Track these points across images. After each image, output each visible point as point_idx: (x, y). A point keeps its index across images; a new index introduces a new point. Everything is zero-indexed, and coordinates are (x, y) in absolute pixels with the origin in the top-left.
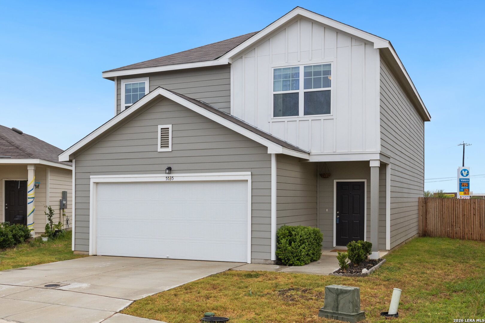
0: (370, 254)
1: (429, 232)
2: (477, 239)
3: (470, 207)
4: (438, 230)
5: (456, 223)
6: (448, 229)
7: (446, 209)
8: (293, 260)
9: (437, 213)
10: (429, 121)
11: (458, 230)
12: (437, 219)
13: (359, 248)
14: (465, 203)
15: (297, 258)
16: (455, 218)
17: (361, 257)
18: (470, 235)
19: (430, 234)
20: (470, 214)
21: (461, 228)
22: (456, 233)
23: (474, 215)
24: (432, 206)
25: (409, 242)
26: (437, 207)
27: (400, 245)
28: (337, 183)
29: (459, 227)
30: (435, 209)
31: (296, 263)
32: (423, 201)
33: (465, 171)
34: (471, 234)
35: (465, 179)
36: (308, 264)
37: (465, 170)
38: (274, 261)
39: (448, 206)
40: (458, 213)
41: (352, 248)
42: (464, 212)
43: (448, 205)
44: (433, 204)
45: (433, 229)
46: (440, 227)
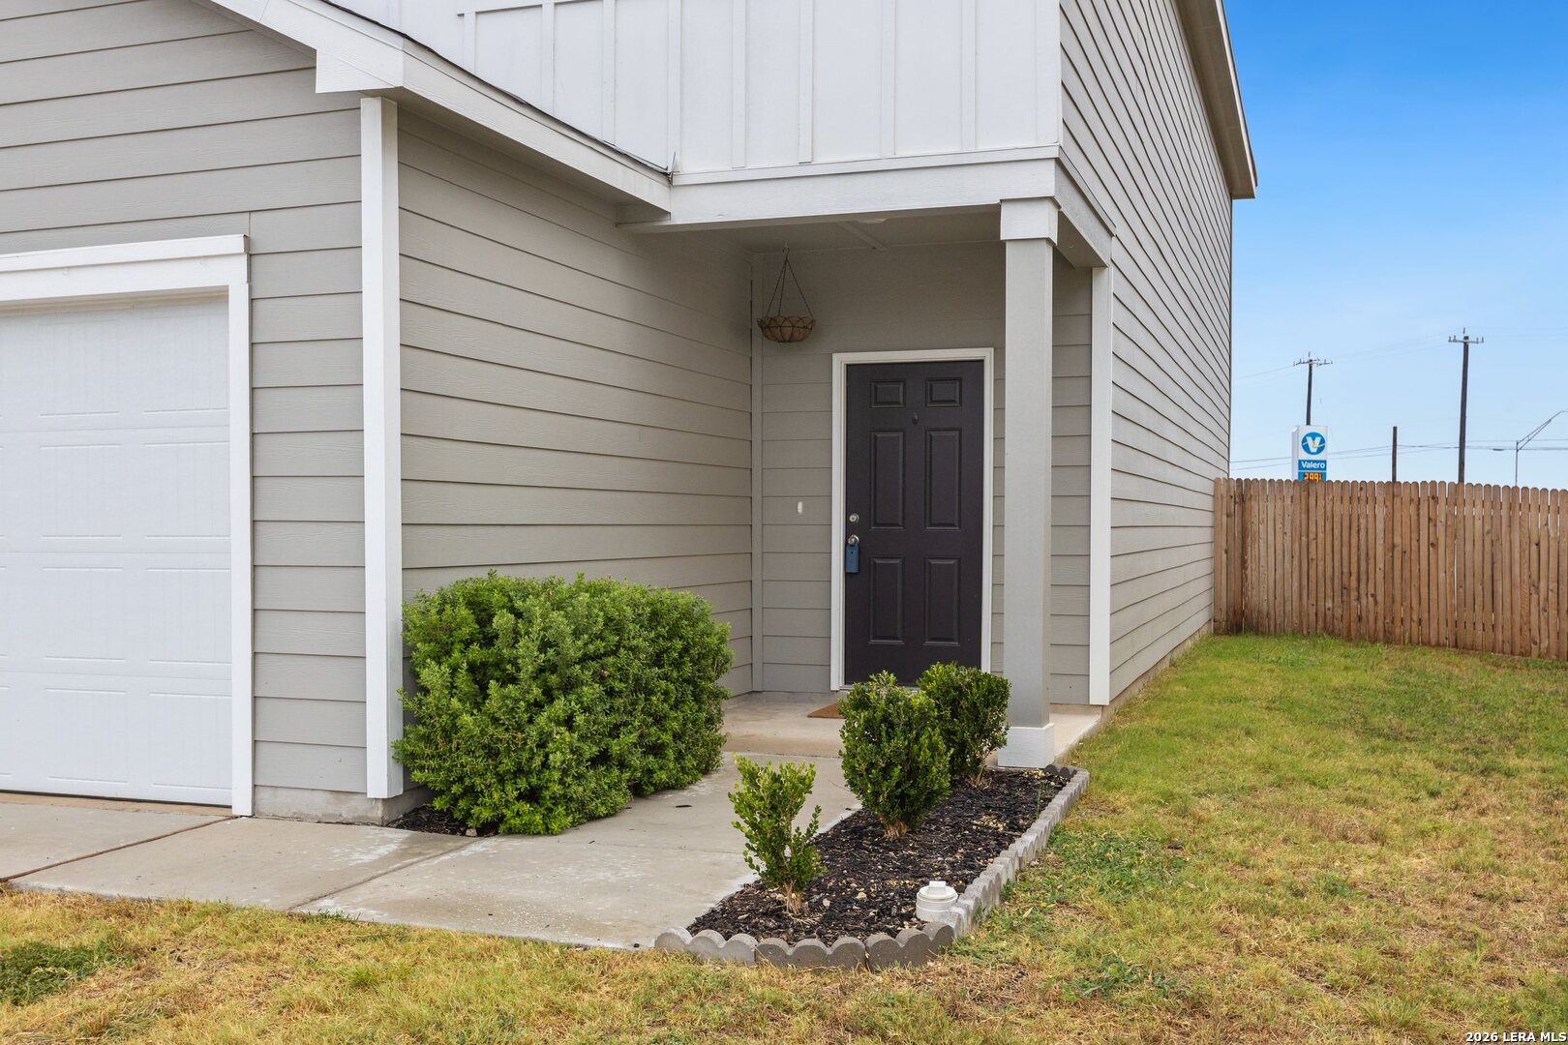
0: (996, 743)
1: (1255, 615)
2: (1443, 640)
3: (1414, 517)
4: (1288, 608)
5: (1359, 581)
6: (1329, 604)
7: (1321, 523)
8: (496, 796)
9: (1288, 538)
10: (1252, 196)
11: (1367, 606)
12: (1288, 566)
13: (916, 721)
14: (1397, 501)
15: (523, 784)
16: (1354, 559)
17: (925, 776)
18: (1415, 625)
19: (1258, 622)
20: (1414, 543)
21: (1380, 598)
22: (1360, 619)
23: (1433, 545)
24: (1266, 518)
25: (1185, 655)
26: (1286, 517)
27: (1151, 674)
28: (851, 369)
29: (1373, 596)
30: (1279, 526)
31: (518, 814)
32: (1232, 494)
33: (1314, 439)
34: (1420, 620)
35: (1314, 461)
36: (607, 816)
37: (1314, 435)
38: (383, 799)
39: (1329, 514)
40: (1367, 541)
41: (868, 721)
42: (1390, 535)
43: (1329, 508)
44: (1271, 506)
45: (1271, 605)
46: (1296, 597)
